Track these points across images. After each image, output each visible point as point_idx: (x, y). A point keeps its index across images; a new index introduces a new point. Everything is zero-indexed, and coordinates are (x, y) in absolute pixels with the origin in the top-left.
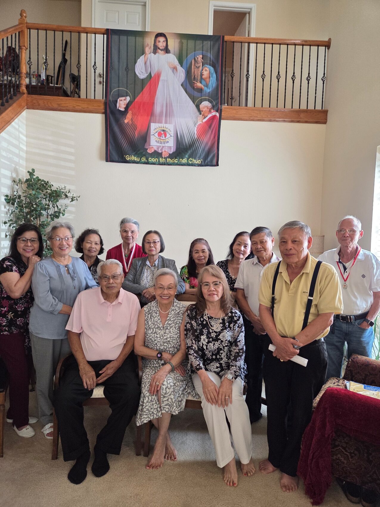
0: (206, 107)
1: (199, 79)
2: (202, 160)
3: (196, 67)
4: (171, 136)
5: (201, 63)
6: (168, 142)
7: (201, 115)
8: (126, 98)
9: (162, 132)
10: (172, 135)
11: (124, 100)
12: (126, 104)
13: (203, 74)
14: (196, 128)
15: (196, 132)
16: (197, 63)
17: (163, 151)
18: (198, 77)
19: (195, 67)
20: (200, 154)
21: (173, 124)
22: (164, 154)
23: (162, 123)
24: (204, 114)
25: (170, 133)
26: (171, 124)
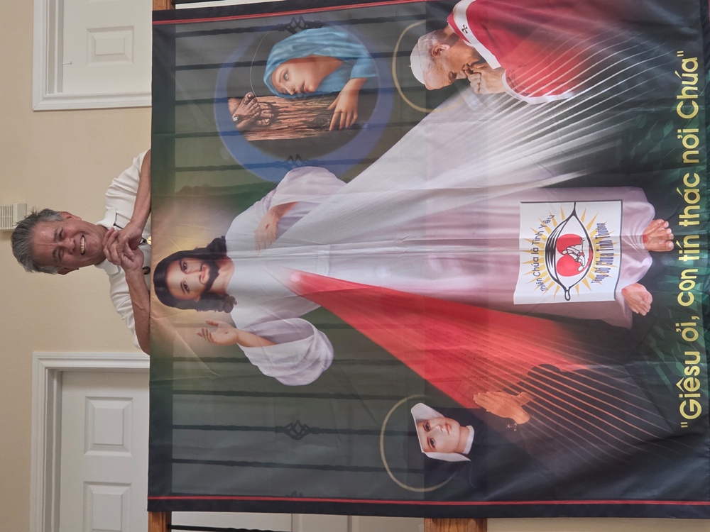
0: (434, 60)
1: (320, 106)
2: (680, 54)
3: (273, 121)
4: (574, 214)
5: (259, 99)
6: (601, 227)
7: (471, 78)
8: (419, 421)
9: (558, 256)
10: (568, 208)
11: (427, 428)
12: (444, 420)
13: (297, 89)
14: (530, 100)
15: (549, 98)
16: (259, 118)
17: (642, 246)
18: (311, 111)
19: (274, 127)
20: (650, 64)
21: (518, 208)
22: (661, 243)
23: (519, 257)
24: (466, 68)
25: (559, 220)
26: (518, 216)
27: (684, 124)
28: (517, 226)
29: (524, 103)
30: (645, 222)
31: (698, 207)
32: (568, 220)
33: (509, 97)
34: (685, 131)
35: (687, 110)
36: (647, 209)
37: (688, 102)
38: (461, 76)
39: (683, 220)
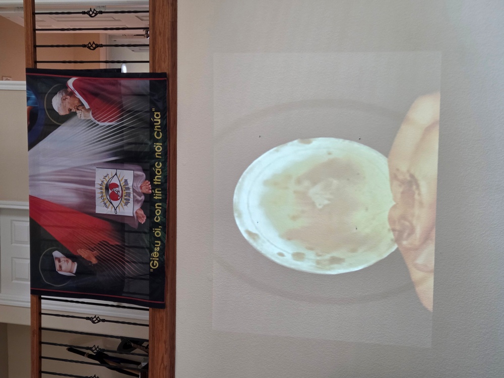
0: (62, 102)
2: (153, 110)
4: (116, 174)
6: (126, 181)
7: (78, 112)
8: (56, 258)
9: (110, 191)
10: (114, 171)
11: (59, 261)
12: (66, 259)
14: (101, 124)
15: (107, 124)
17: (140, 191)
21: (95, 170)
22: (147, 190)
23: (95, 190)
24: (76, 107)
25: (110, 177)
26: (95, 173)
27: (157, 141)
28: (95, 177)
29: (98, 125)
30: (142, 180)
31: (160, 177)
32: (113, 177)
33: (92, 121)
34: (157, 144)
35: (158, 135)
36: (143, 175)
37: (158, 132)
38: (74, 110)
39: (155, 181)
